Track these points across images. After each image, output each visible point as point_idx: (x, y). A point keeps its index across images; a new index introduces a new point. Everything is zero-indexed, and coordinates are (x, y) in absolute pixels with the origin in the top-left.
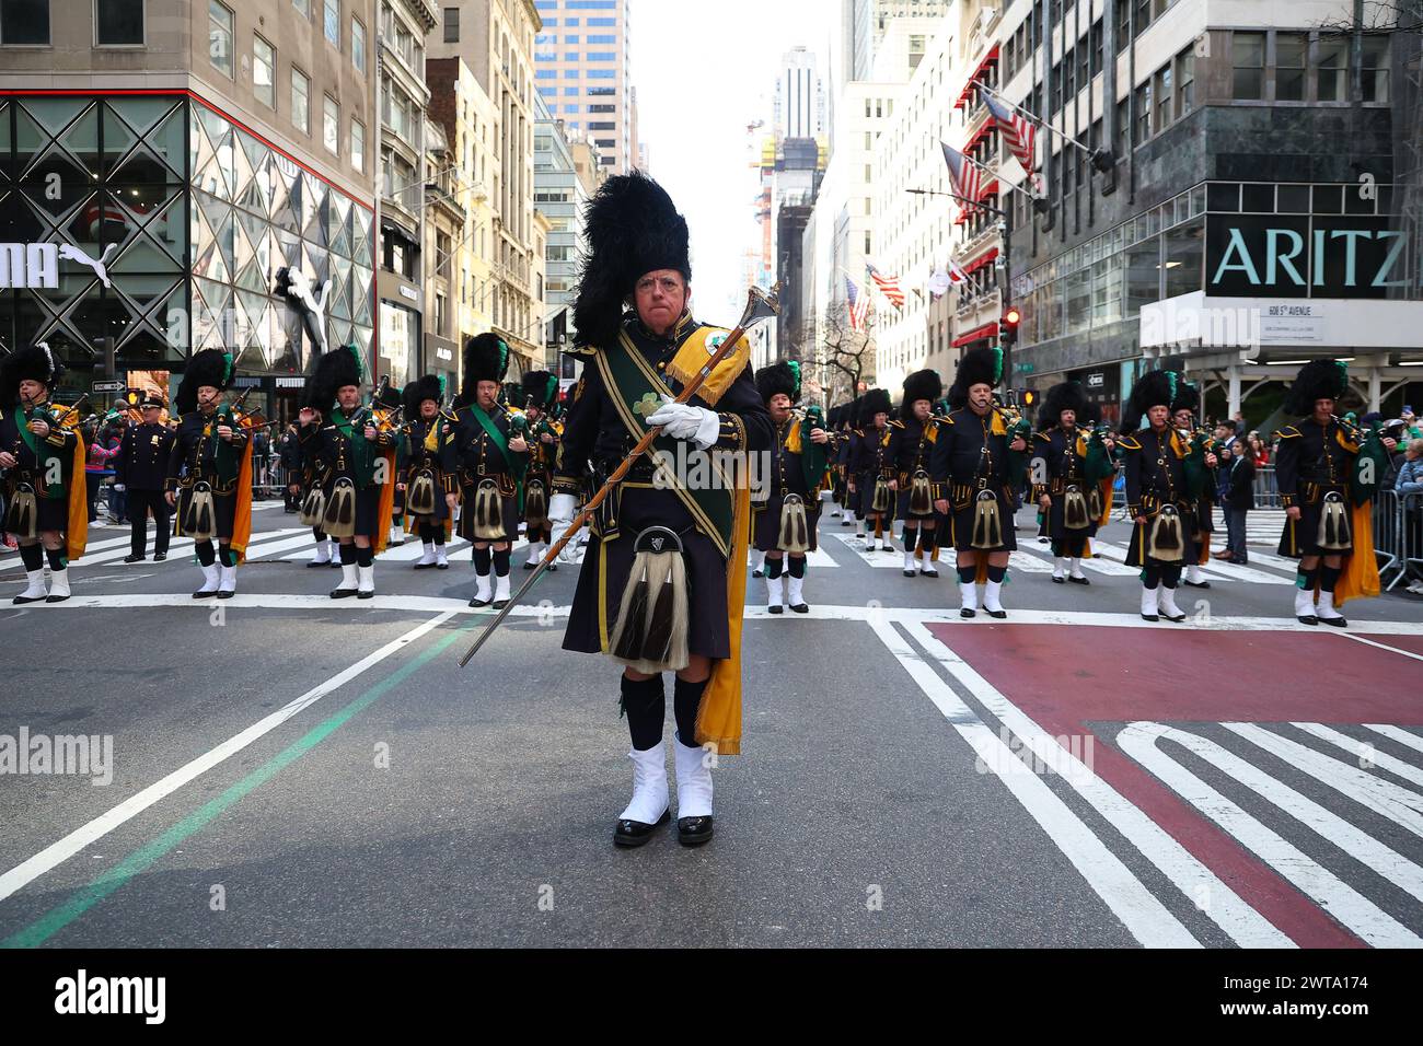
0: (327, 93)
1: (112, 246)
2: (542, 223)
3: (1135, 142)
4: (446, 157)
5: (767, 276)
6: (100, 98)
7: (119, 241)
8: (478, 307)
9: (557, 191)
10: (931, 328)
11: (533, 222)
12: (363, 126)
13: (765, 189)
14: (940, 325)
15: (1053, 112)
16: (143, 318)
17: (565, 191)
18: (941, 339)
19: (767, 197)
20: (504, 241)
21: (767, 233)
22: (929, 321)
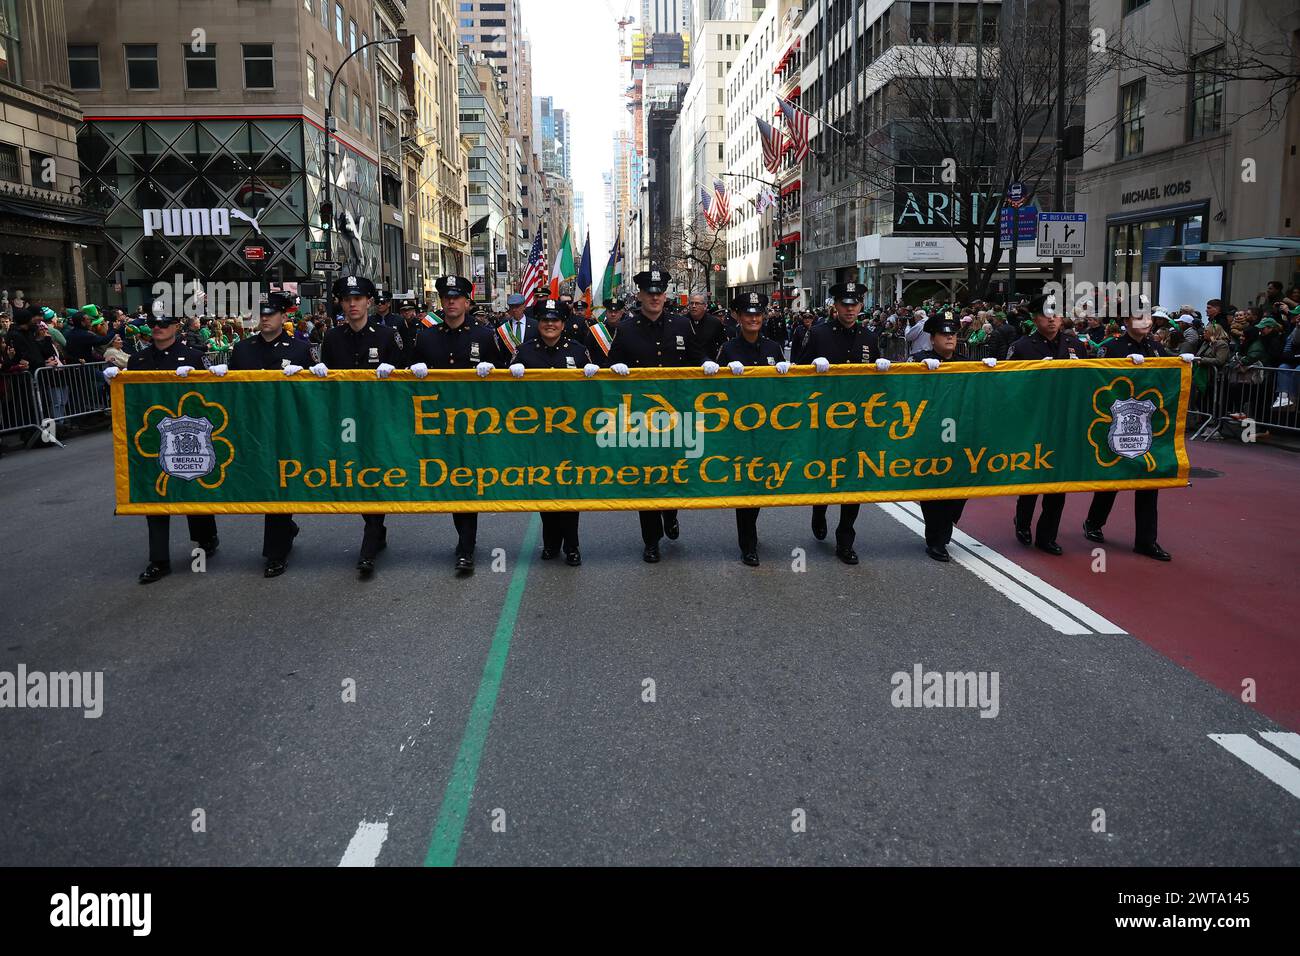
0: (355, 93)
1: (262, 209)
2: (466, 146)
3: (866, 133)
4: (411, 115)
5: (640, 161)
6: (250, 120)
7: (265, 206)
8: (431, 220)
9: (470, 112)
10: (762, 230)
11: (461, 146)
12: (370, 108)
13: (636, 81)
14: (768, 228)
15: (828, 98)
16: (282, 252)
17: (476, 112)
18: (768, 238)
19: (638, 88)
20: (444, 165)
21: (639, 122)
22: (760, 226)
